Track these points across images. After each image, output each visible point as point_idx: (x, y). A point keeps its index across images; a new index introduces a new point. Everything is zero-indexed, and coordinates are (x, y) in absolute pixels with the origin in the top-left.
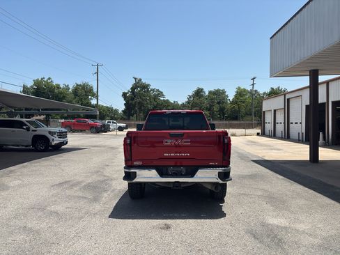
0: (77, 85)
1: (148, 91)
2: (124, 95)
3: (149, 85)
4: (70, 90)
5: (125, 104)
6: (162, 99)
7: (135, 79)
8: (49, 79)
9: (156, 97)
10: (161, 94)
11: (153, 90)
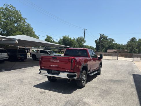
0: (78, 38)
1: (107, 39)
2: (96, 41)
3: (107, 37)
4: (76, 40)
5: (96, 45)
6: (114, 43)
7: (101, 34)
8: (68, 36)
9: (110, 42)
10: (113, 40)
11: (110, 39)
